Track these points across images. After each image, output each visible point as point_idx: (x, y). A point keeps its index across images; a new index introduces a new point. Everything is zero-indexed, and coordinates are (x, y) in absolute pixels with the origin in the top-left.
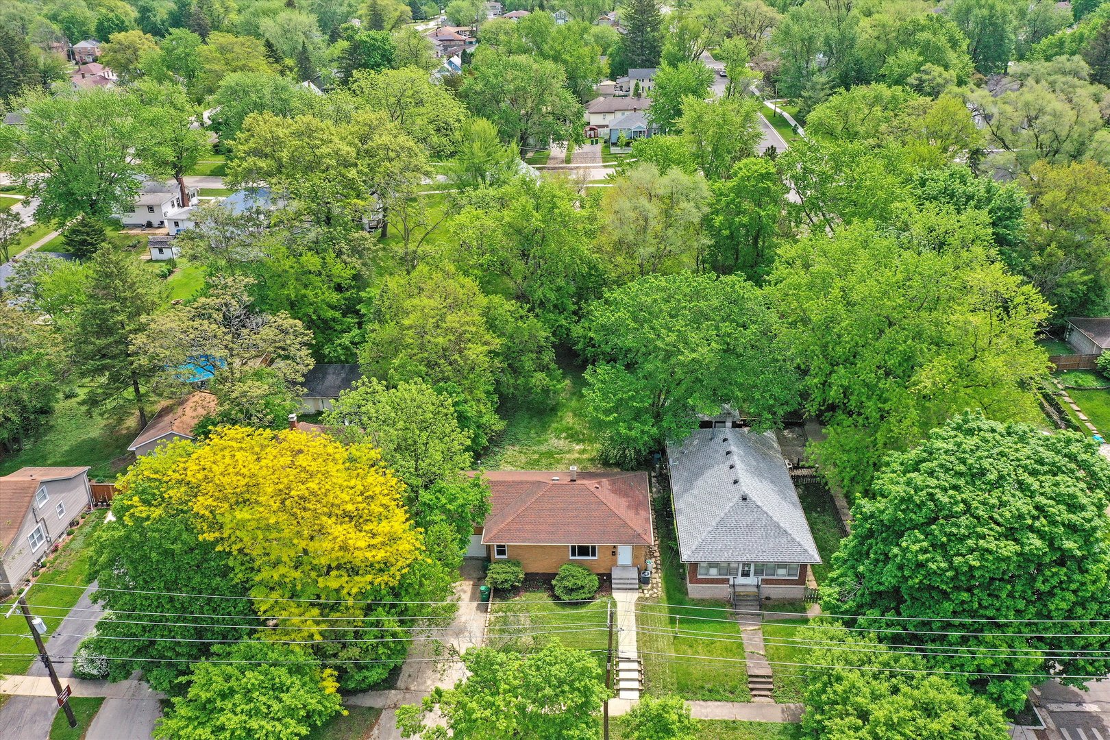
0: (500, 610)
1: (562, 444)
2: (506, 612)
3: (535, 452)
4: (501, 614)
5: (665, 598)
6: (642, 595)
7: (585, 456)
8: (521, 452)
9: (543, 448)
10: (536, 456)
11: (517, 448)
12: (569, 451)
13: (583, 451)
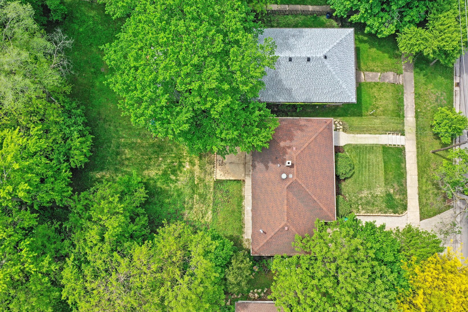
0: (357, 208)
1: (183, 179)
2: (359, 205)
3: (192, 198)
4: (360, 207)
5: (342, 118)
6: (341, 130)
7: (197, 161)
8: (191, 208)
9: (187, 191)
10: (196, 197)
11: (186, 212)
12: (192, 172)
13: (192, 163)
